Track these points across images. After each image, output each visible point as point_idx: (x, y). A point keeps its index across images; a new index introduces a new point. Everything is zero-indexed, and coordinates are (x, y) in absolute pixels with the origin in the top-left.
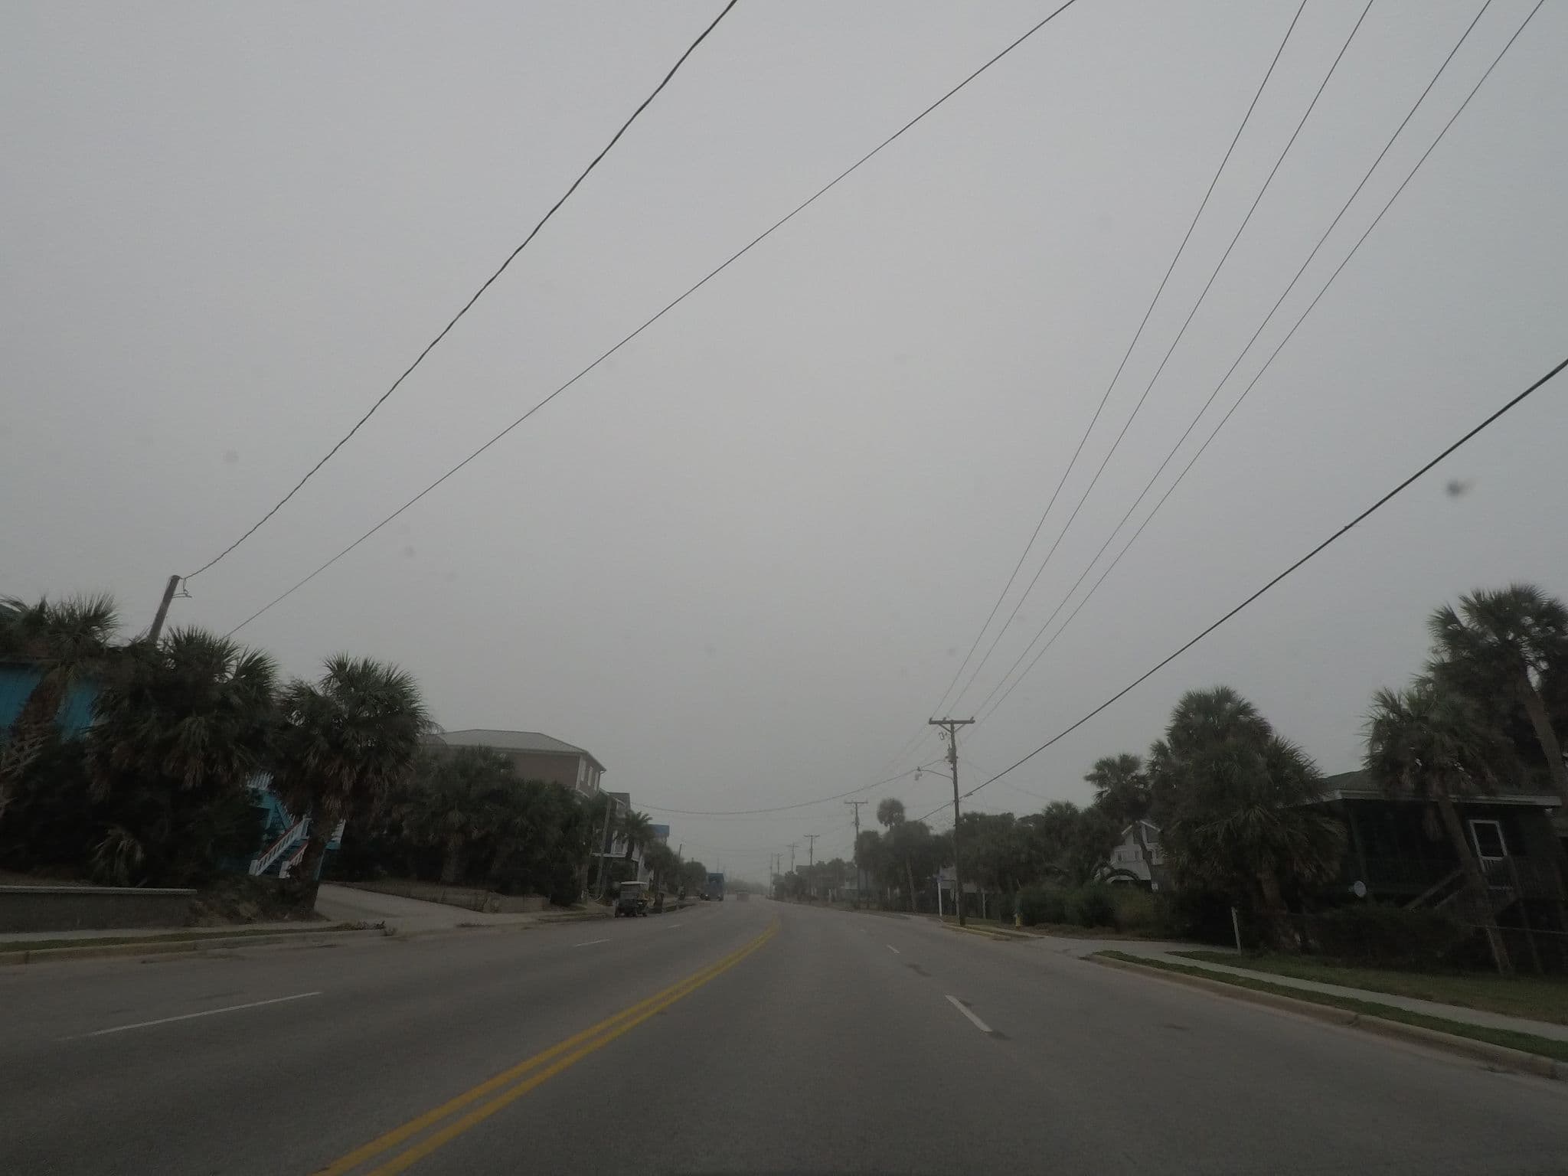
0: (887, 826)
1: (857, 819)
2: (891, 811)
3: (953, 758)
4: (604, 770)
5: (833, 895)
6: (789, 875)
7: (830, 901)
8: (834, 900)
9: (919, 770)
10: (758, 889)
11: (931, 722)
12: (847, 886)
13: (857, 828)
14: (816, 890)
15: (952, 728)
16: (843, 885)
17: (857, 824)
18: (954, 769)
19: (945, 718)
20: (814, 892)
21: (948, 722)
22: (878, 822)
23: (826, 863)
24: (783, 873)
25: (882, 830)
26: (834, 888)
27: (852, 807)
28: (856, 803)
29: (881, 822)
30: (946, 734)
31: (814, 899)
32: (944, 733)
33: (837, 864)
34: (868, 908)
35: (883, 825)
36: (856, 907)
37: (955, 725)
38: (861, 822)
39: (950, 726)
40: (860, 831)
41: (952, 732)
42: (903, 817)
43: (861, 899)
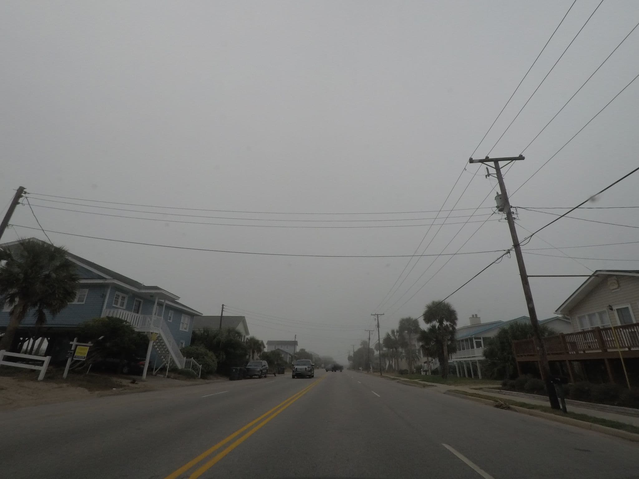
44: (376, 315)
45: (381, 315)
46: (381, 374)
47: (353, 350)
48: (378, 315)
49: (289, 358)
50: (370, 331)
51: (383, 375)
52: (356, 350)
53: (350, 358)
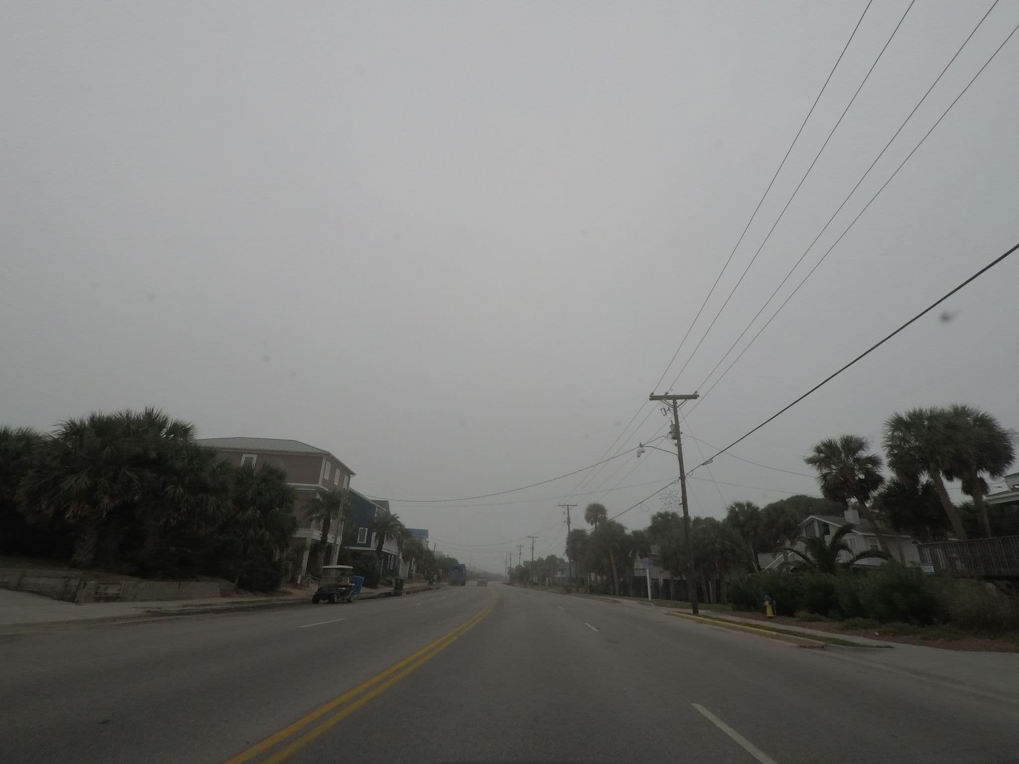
0: (592, 524)
1: (569, 519)
2: (596, 512)
3: (676, 433)
4: (353, 474)
5: (549, 581)
6: (519, 567)
7: (547, 585)
8: (549, 584)
9: (641, 446)
10: (497, 578)
11: (653, 398)
12: (559, 575)
13: (569, 526)
14: (537, 578)
15: (675, 403)
16: (557, 574)
17: (569, 522)
18: (679, 445)
19: (667, 393)
20: (535, 579)
21: (670, 398)
22: (585, 522)
23: (544, 559)
24: (514, 566)
25: (589, 528)
26: (550, 577)
27: (565, 509)
28: (568, 506)
29: (588, 522)
30: (669, 410)
31: (536, 584)
32: (667, 409)
33: (552, 559)
34: (578, 591)
35: (589, 524)
36: (569, 591)
37: (677, 400)
38: (571, 521)
39: (673, 400)
40: (571, 530)
41: (675, 407)
42: (606, 518)
43: (573, 584)
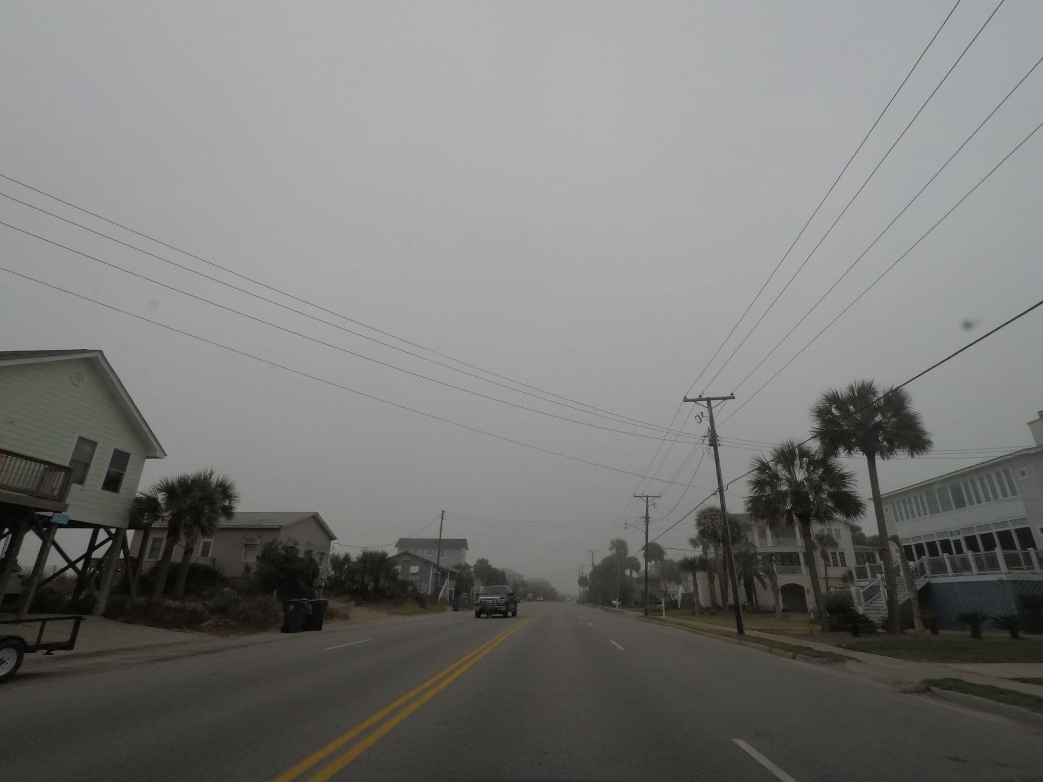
44: (704, 399)
45: (725, 399)
46: (741, 630)
47: (591, 562)
48: (709, 400)
49: (436, 575)
50: (647, 498)
51: (747, 632)
52: (598, 561)
53: (582, 581)
